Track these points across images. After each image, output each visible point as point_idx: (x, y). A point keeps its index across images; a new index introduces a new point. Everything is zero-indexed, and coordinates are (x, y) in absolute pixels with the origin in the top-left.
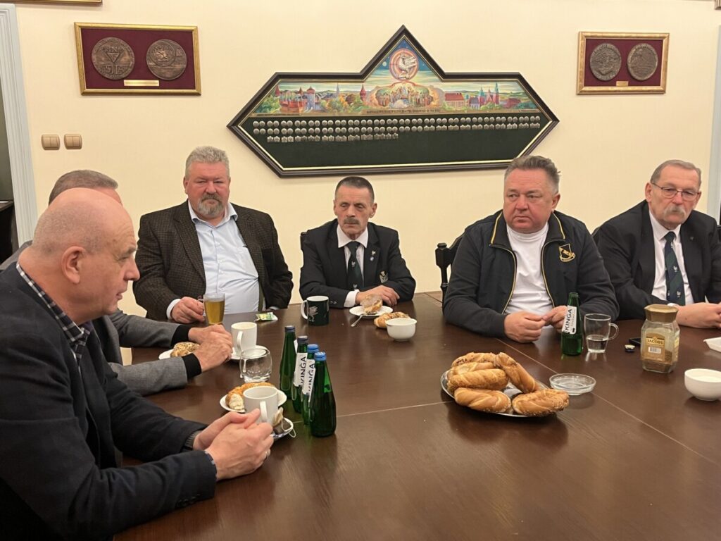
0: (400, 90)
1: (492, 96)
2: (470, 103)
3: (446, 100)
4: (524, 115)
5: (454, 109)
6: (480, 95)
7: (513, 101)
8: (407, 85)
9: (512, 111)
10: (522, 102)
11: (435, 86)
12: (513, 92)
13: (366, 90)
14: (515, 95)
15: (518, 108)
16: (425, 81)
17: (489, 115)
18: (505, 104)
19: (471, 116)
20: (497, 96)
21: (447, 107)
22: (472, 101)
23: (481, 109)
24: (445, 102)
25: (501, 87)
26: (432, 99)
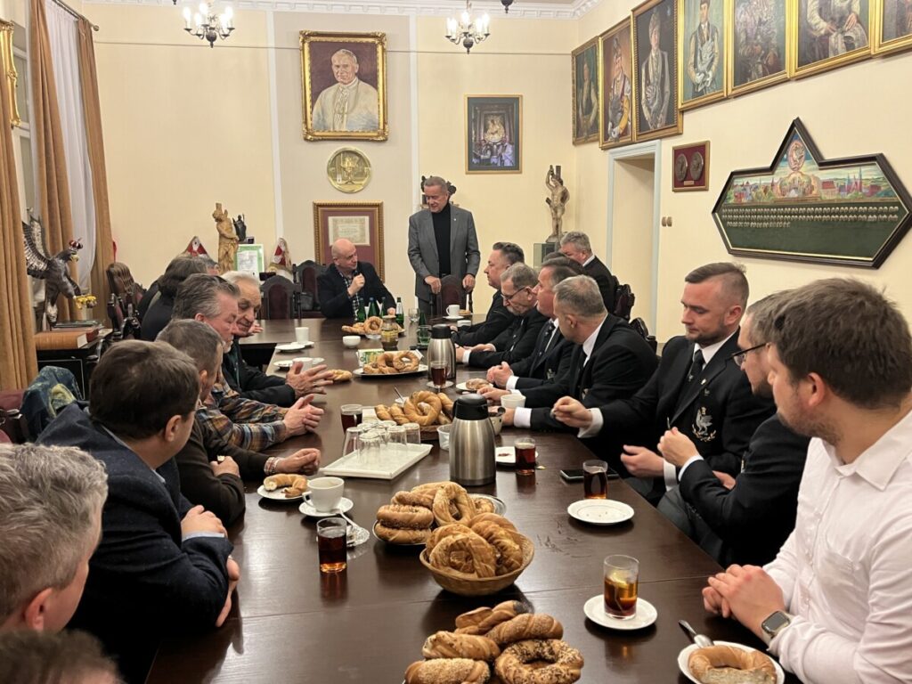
0: (794, 180)
1: (856, 183)
2: (840, 190)
3: (823, 188)
4: (883, 204)
5: (828, 198)
6: (846, 182)
7: (875, 188)
8: (799, 175)
9: (873, 199)
10: (883, 188)
11: (816, 175)
12: (875, 177)
13: (775, 181)
14: (876, 180)
15: (879, 196)
16: (809, 169)
17: (854, 205)
18: (867, 191)
19: (840, 205)
20: (861, 183)
21: (823, 196)
22: (841, 189)
23: (848, 197)
24: (821, 190)
25: (865, 171)
26: (812, 188)
